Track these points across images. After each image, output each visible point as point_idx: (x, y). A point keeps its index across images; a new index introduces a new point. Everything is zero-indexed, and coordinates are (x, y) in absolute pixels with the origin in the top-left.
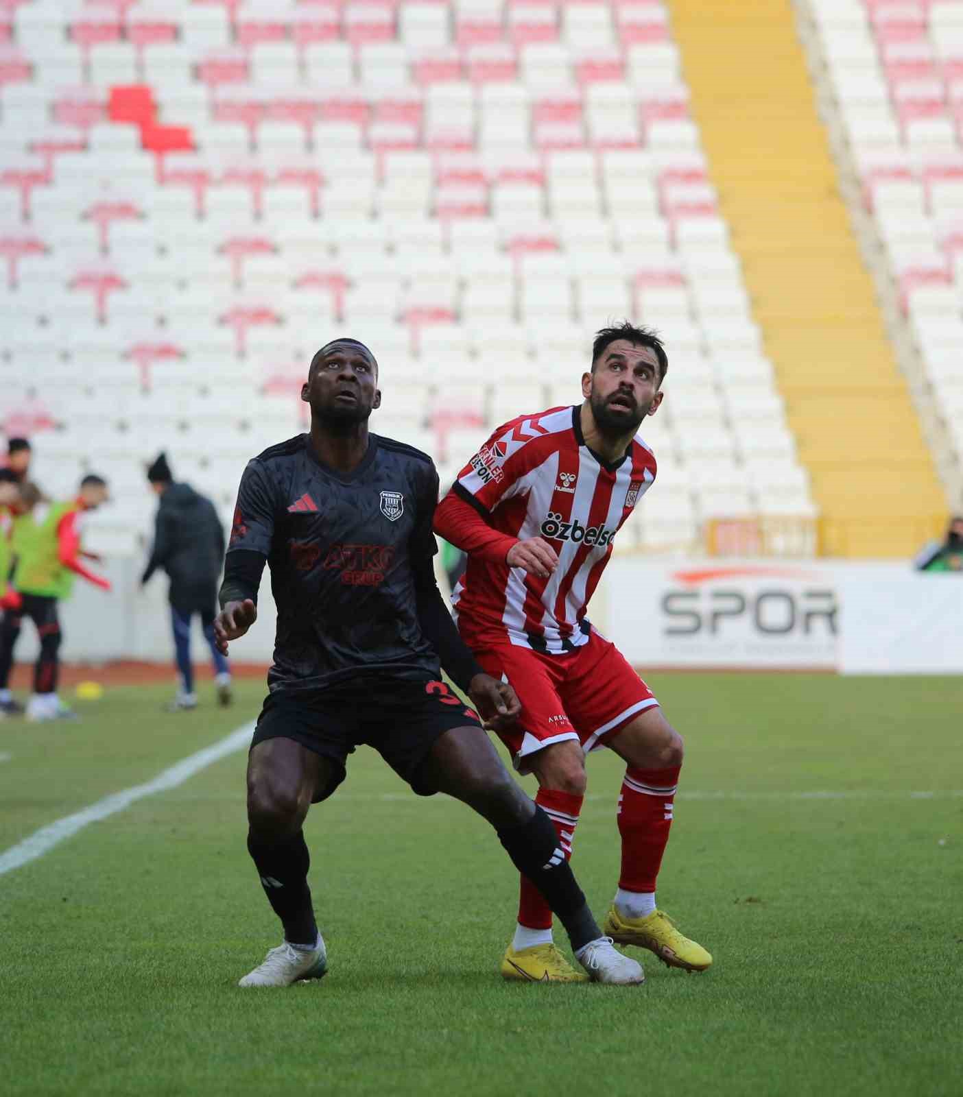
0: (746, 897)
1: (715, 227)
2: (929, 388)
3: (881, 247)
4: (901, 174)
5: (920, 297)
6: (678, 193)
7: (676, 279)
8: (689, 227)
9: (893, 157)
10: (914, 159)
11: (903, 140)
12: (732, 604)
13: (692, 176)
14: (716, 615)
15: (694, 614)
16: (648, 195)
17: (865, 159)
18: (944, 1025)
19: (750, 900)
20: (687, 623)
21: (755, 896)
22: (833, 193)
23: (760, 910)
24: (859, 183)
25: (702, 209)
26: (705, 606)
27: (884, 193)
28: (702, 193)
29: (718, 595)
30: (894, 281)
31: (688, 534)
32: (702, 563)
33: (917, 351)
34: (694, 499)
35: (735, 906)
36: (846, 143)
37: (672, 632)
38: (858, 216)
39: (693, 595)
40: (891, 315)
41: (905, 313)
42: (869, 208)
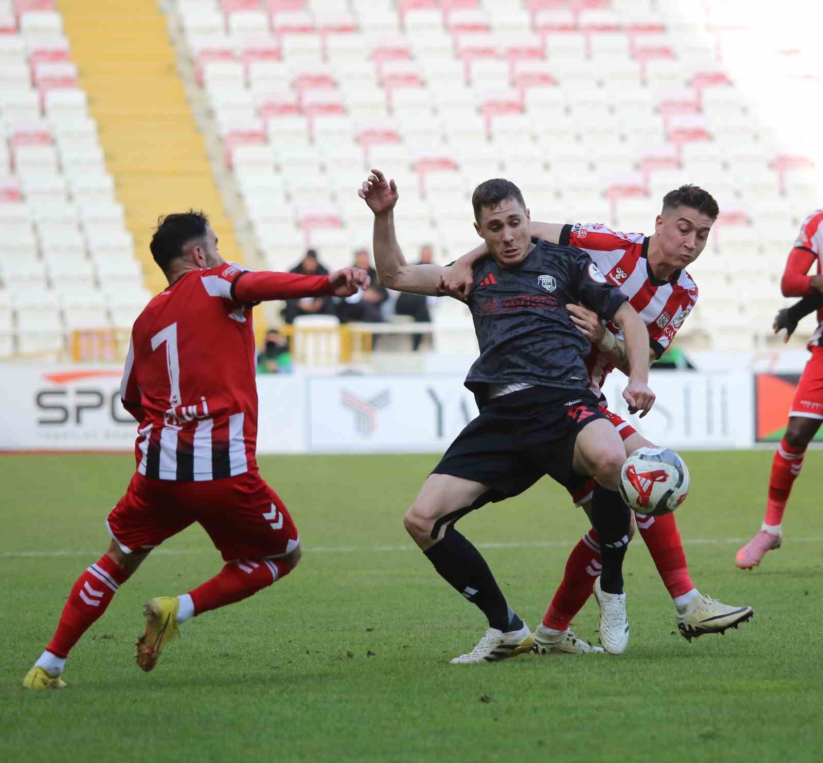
0: (101, 634)
1: (76, 97)
2: (250, 226)
3: (210, 113)
4: (226, 55)
5: (242, 153)
6: (45, 69)
7: (46, 139)
8: (55, 97)
9: (219, 42)
10: (236, 42)
11: (227, 29)
12: (93, 400)
13: (57, 56)
14: (79, 409)
15: (64, 409)
16: (23, 71)
17: (196, 42)
18: (259, 735)
19: (105, 637)
20: (57, 415)
21: (109, 634)
22: (171, 69)
23: (113, 645)
24: (192, 62)
25: (67, 82)
26: (71, 401)
27: (213, 70)
28: (67, 69)
29: (80, 392)
30: (220, 140)
31: (58, 344)
32: (69, 367)
33: (240, 197)
34: (62, 315)
35: (93, 642)
36: (181, 30)
37: (43, 422)
38: (191, 90)
39: (62, 393)
40: (218, 168)
41: (230, 166)
42: (200, 83)
